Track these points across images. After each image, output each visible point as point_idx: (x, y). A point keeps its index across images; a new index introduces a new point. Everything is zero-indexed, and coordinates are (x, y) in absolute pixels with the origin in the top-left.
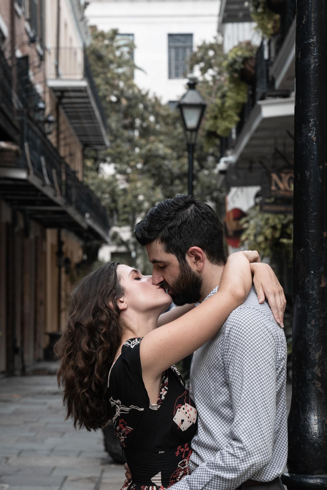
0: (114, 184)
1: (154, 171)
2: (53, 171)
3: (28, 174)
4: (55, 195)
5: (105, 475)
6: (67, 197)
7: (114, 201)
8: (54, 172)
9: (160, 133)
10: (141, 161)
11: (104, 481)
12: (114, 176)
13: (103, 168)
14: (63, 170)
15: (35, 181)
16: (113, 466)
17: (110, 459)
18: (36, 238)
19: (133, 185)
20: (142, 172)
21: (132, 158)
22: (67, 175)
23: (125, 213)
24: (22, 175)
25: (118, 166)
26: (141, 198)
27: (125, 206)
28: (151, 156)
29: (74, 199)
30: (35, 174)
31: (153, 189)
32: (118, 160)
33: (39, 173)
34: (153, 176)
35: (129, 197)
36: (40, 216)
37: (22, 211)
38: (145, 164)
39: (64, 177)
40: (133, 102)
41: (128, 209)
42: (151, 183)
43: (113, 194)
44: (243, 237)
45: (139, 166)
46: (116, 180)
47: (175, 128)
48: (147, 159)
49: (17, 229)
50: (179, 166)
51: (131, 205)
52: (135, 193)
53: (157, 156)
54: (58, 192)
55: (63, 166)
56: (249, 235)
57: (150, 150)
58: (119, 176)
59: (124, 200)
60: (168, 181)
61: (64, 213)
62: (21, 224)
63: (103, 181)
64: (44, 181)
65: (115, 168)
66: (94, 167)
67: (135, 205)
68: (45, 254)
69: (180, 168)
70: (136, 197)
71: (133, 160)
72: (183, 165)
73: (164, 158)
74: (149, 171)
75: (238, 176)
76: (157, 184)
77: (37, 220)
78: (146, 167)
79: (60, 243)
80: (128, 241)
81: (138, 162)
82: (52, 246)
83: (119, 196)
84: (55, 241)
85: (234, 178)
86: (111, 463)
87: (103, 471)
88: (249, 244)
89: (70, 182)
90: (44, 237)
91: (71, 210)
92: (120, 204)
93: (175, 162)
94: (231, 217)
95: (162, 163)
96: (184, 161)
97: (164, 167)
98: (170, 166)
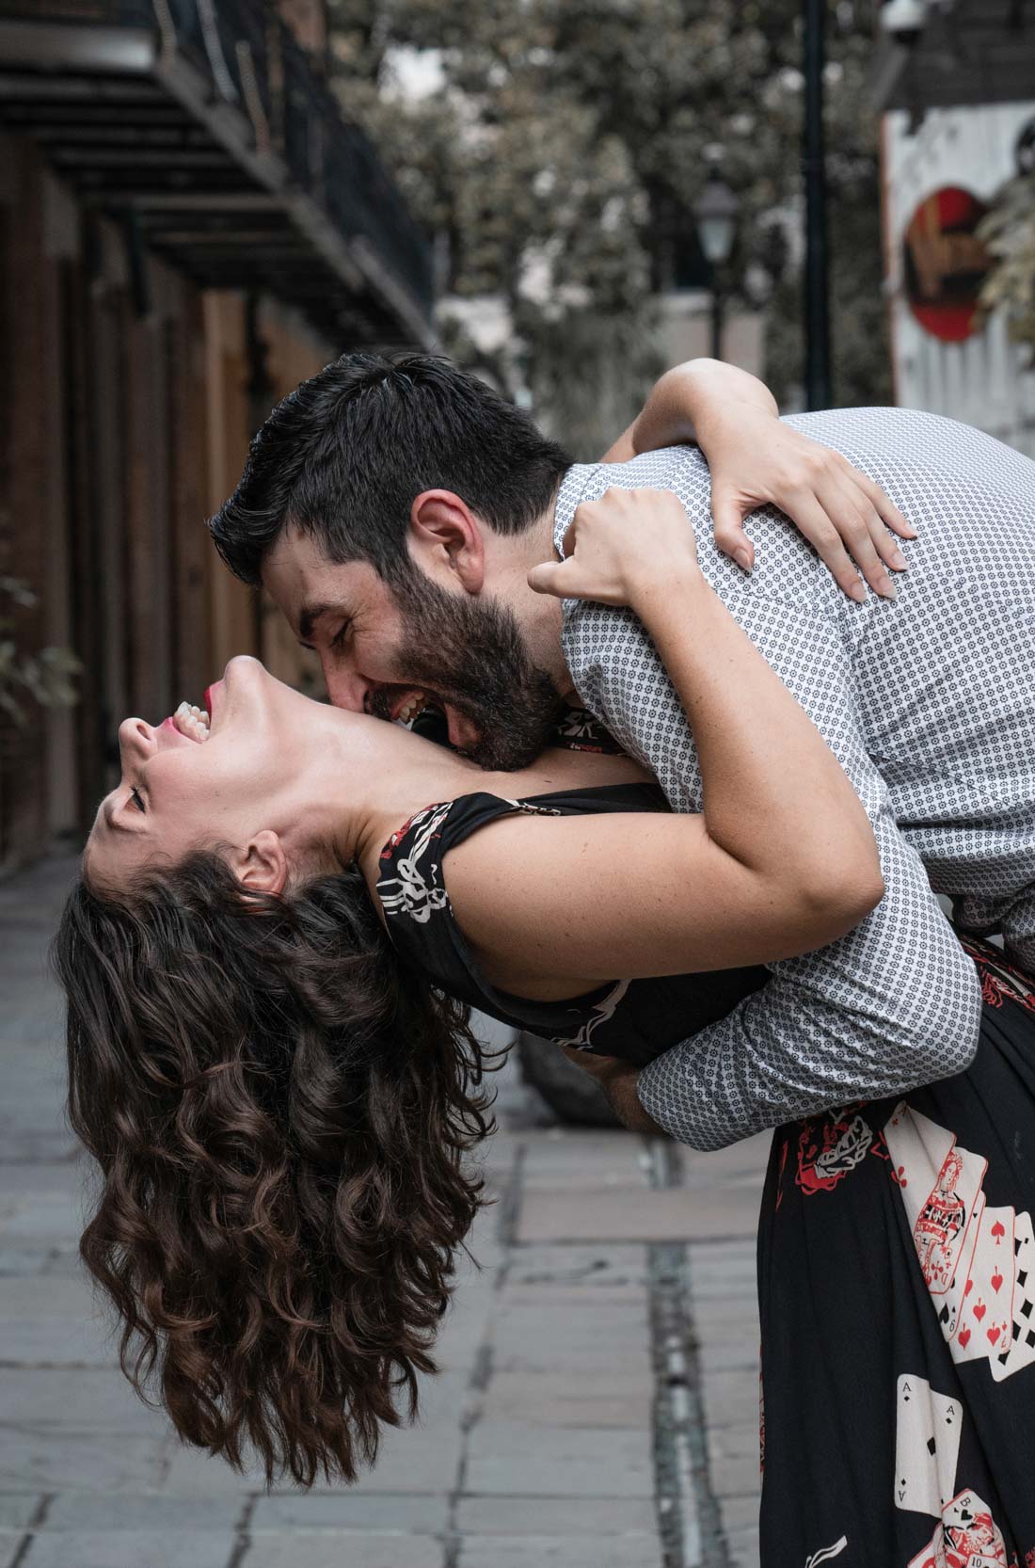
0: (442, 130)
1: (592, 73)
2: (237, 49)
3: (158, 49)
4: (252, 146)
5: (531, 1164)
6: (292, 154)
7: (446, 196)
8: (243, 51)
10: (545, 35)
11: (529, 1183)
12: (439, 97)
13: (395, 70)
14: (273, 50)
15: (183, 84)
16: (556, 1135)
17: (542, 1109)
18: (169, 326)
19: (514, 130)
20: (548, 81)
21: (509, 23)
22: (289, 69)
23: (486, 240)
24: (134, 54)
25: (456, 57)
26: (544, 183)
27: (486, 215)
28: (584, 15)
29: (316, 165)
30: (182, 52)
31: (592, 146)
32: (453, 35)
33: (193, 48)
34: (590, 96)
35: (502, 183)
36: (181, 238)
37: (121, 217)
38: (559, 46)
39: (276, 79)
41: (499, 226)
42: (584, 120)
43: (439, 167)
44: (991, 292)
45: (540, 57)
46: (451, 115)
48: (568, 27)
49: (98, 289)
50: (690, 53)
51: (508, 209)
52: (523, 161)
53: (604, 16)
54: (262, 136)
55: (273, 32)
56: (1014, 281)
58: (457, 99)
59: (483, 192)
60: (650, 116)
61: (279, 220)
62: (116, 266)
63: (396, 116)
64: (211, 81)
65: (445, 67)
66: (364, 64)
67: (524, 208)
68: (200, 388)
69: (696, 63)
70: (528, 176)
71: (513, 33)
72: (708, 51)
73: (633, 23)
74: (574, 75)
75: (959, 53)
76: (606, 127)
77: (173, 257)
78: (563, 62)
79: (256, 350)
80: (499, 351)
82: (227, 360)
83: (462, 174)
84: (236, 343)
85: (946, 62)
86: (543, 1124)
87: (521, 1153)
88: (1012, 322)
89: (300, 98)
90: (196, 323)
91: (305, 212)
92: (467, 207)
93: (675, 39)
94: (933, 221)
95: (628, 42)
96: (714, 32)
97: (635, 59)
98: (656, 55)
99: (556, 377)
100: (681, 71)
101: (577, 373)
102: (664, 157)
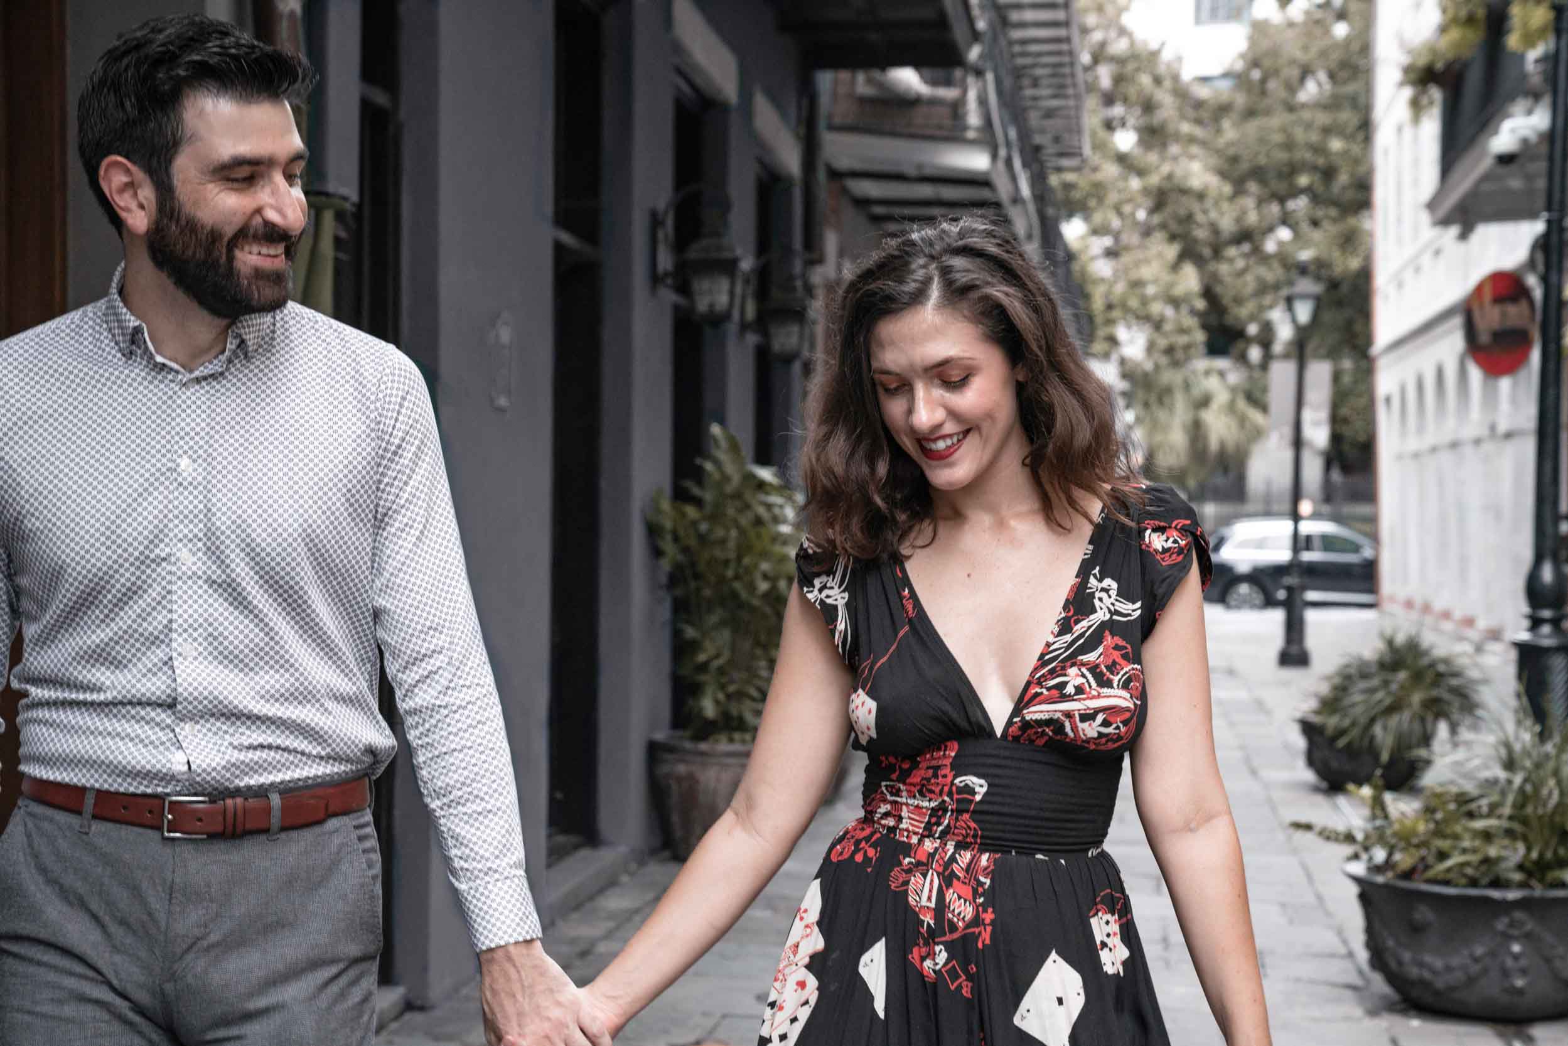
1: (1174, 227)
4: (1030, 237)
9: (1192, 140)
10: (1149, 203)
20: (1147, 229)
21: (1125, 197)
28: (1172, 190)
31: (1175, 267)
34: (1173, 238)
38: (1154, 209)
40: (1130, 67)
42: (1172, 251)
45: (1141, 215)
47: (1219, 131)
48: (1160, 198)
50: (1234, 214)
53: (1184, 191)
57: (1170, 177)
60: (1207, 252)
69: (1238, 220)
71: (1128, 201)
72: (1244, 213)
73: (1201, 196)
74: (1163, 226)
76: (1183, 256)
78: (1156, 218)
81: (1138, 206)
93: (1225, 206)
94: (1488, 295)
95: (1196, 207)
96: (1249, 202)
97: (1200, 218)
98: (1213, 215)
99: (1146, 405)
100: (1227, 224)
101: (1160, 401)
102: (1215, 277)
